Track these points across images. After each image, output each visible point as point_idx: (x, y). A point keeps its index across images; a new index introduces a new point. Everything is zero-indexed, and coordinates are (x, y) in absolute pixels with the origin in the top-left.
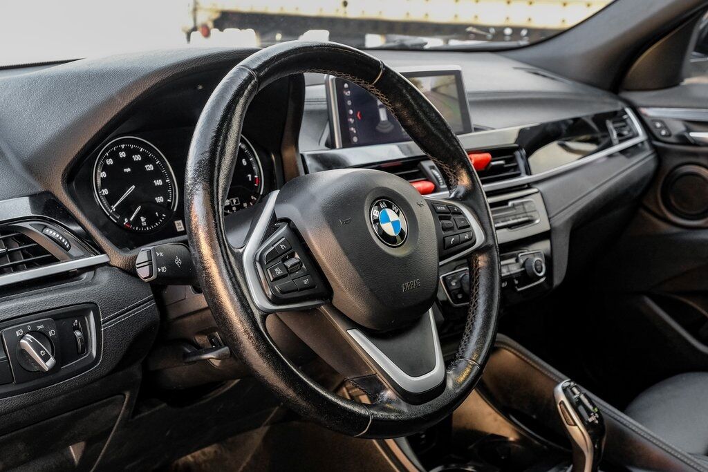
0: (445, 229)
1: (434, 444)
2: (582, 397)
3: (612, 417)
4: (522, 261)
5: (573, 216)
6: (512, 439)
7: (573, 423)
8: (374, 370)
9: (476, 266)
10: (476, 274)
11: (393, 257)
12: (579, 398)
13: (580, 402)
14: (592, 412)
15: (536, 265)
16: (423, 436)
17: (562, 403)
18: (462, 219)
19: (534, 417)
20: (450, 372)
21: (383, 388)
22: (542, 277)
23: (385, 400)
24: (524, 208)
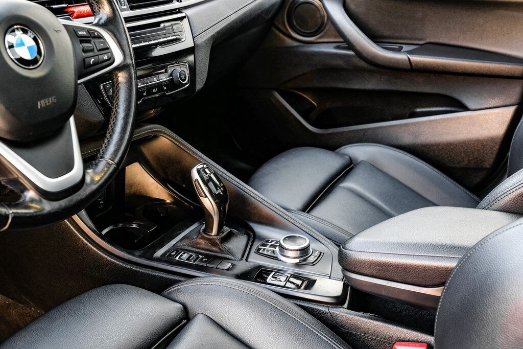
0: (85, 51)
1: (111, 207)
2: (212, 176)
3: (237, 186)
4: (170, 72)
5: (214, 35)
6: (168, 201)
7: (204, 196)
8: (16, 175)
9: (117, 82)
10: (117, 88)
11: (27, 78)
12: (210, 177)
13: (210, 179)
14: (219, 187)
15: (180, 75)
16: (102, 202)
17: (197, 180)
18: (102, 43)
19: (184, 186)
20: (90, 171)
21: (24, 189)
22: (186, 84)
23: (27, 199)
24: (173, 29)
